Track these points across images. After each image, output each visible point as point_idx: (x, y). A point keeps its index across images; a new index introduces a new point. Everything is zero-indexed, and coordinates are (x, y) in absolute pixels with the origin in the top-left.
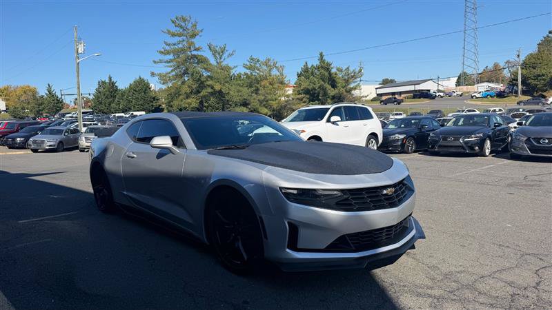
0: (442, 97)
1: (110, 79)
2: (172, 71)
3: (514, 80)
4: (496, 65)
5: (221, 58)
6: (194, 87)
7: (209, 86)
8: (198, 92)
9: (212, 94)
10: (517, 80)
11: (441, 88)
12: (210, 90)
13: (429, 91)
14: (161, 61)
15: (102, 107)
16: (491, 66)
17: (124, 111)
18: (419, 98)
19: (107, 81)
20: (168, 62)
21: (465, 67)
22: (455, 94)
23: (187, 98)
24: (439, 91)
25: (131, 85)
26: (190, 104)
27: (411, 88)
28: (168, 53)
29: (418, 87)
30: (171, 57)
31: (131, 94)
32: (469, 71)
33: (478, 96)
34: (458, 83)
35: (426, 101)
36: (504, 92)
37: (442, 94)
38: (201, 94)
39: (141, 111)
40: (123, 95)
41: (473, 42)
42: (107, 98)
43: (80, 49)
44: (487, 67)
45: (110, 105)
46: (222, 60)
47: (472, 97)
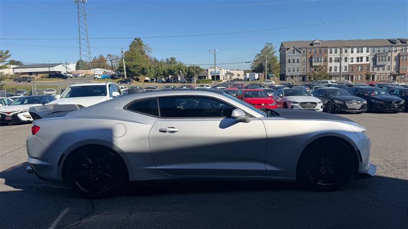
0: (71, 77)
3: (120, 68)
4: (101, 57)
10: (123, 68)
11: (69, 71)
13: (60, 72)
16: (98, 57)
18: (55, 78)
21: (82, 56)
22: (80, 75)
24: (68, 73)
27: (47, 69)
29: (52, 69)
32: (84, 59)
33: (99, 77)
34: (78, 68)
35: (61, 80)
36: (115, 75)
37: (71, 75)
41: (86, 44)
44: (95, 57)
47: (95, 78)
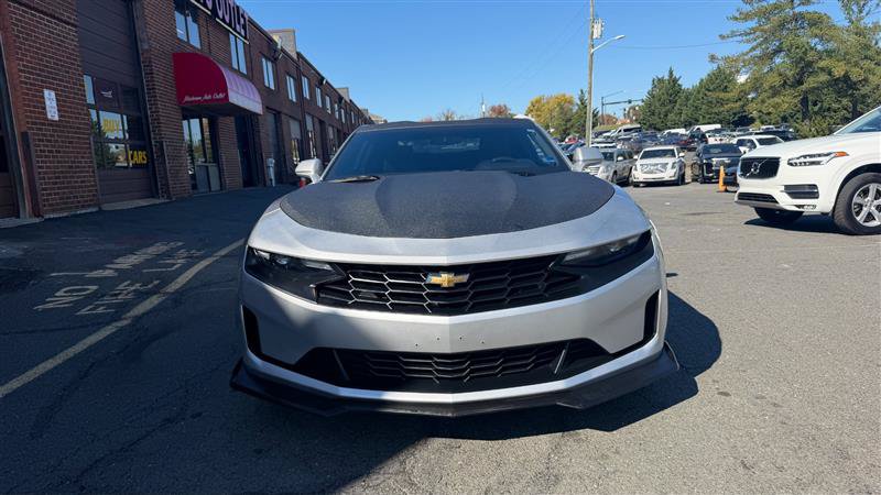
1: (671, 73)
2: (754, 49)
5: (861, 12)
6: (790, 73)
7: (822, 69)
8: (800, 83)
9: (829, 84)
12: (824, 77)
14: (733, 34)
15: (655, 120)
17: (687, 125)
19: (667, 77)
20: (747, 34)
23: (774, 95)
25: (702, 80)
26: (776, 106)
28: (747, 17)
30: (752, 24)
31: (701, 95)
38: (804, 87)
39: (714, 123)
40: (687, 99)
42: (663, 104)
43: (595, 31)
45: (666, 116)
46: (864, 14)
